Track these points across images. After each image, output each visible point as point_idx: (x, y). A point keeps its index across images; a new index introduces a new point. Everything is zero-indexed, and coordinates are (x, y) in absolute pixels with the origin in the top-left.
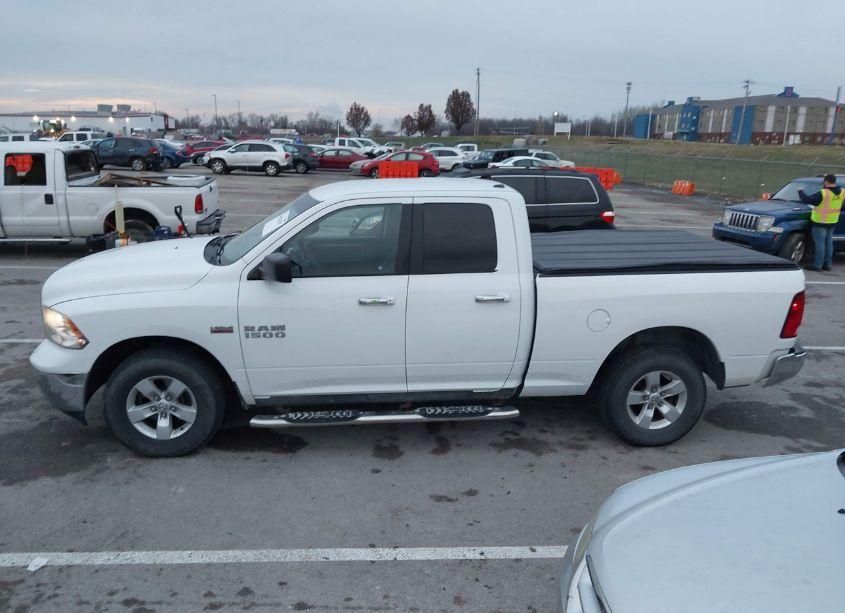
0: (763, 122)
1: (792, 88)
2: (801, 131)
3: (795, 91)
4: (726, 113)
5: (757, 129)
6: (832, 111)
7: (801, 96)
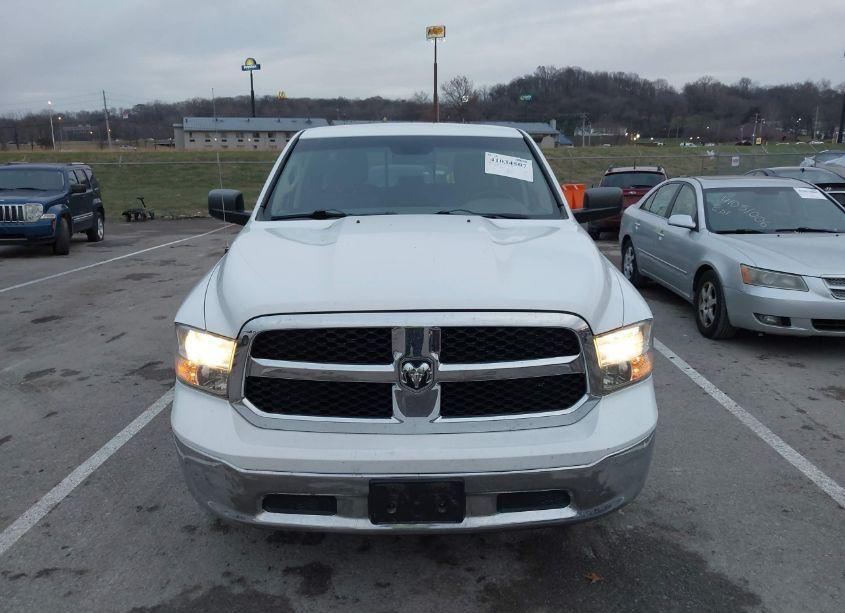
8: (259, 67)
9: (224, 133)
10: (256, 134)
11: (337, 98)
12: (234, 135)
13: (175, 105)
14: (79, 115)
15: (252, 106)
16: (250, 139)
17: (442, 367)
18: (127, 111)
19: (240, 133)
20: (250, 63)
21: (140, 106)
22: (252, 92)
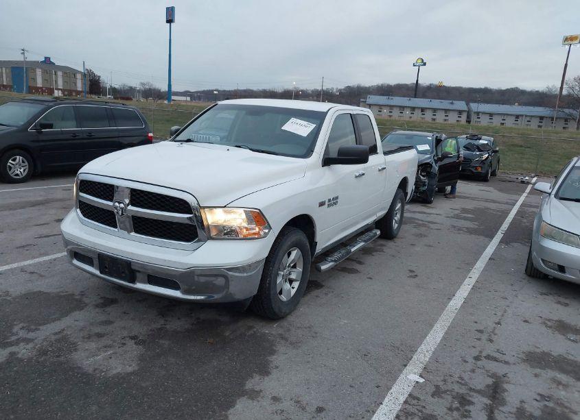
0: (34, 79)
1: (50, 58)
2: (62, 88)
3: (52, 60)
4: (4, 71)
5: (31, 84)
6: (79, 76)
7: (56, 64)
8: (425, 64)
9: (391, 107)
10: (413, 109)
11: (483, 87)
12: (398, 109)
13: (369, 87)
14: (313, 91)
15: (416, 90)
16: (408, 112)
17: (130, 207)
18: (340, 90)
19: (402, 108)
20: (420, 61)
21: (349, 87)
22: (417, 81)
